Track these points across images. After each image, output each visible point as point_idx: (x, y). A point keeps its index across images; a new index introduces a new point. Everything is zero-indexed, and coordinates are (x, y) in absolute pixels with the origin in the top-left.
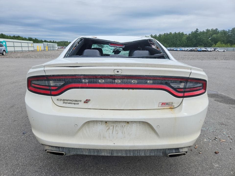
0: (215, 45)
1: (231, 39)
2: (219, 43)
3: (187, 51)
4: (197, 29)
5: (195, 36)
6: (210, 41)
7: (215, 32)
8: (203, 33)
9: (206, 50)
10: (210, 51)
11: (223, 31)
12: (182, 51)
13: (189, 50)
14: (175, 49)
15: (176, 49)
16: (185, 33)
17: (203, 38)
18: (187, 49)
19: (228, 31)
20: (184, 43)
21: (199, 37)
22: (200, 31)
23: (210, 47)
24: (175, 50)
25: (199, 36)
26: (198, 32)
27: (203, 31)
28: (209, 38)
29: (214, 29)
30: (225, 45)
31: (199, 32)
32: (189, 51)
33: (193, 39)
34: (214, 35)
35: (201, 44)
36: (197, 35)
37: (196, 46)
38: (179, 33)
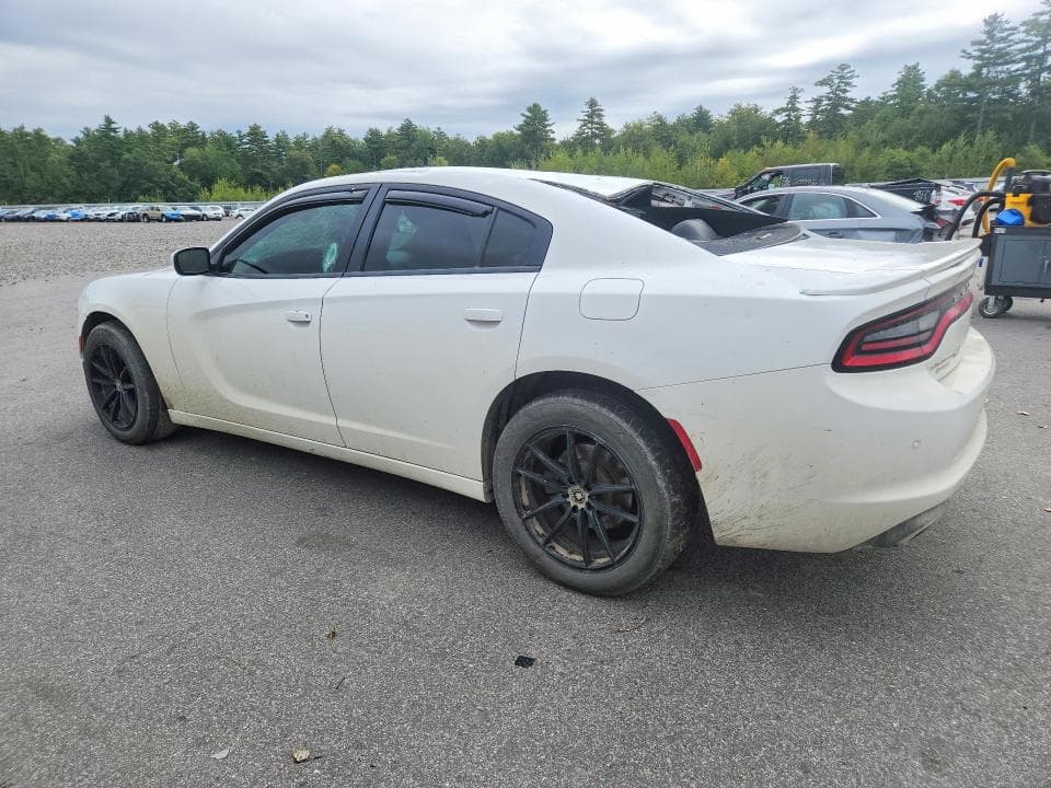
0: (210, 190)
1: (256, 170)
2: (221, 186)
3: (114, 221)
4: (109, 121)
5: (109, 151)
6: (181, 175)
7: (189, 136)
8: (141, 137)
9: (198, 216)
10: (213, 219)
11: (222, 134)
12: (86, 219)
13: (119, 216)
14: (42, 214)
15: (50, 213)
16: (51, 134)
17: (152, 162)
18: (109, 213)
19: (237, 135)
20: (65, 180)
21: (126, 156)
22: (126, 131)
23: (191, 200)
24: (45, 220)
25: (129, 151)
26: (114, 130)
27: (140, 130)
28: (172, 162)
29: (183, 123)
30: (246, 191)
31: (121, 134)
32: (121, 221)
33: (103, 165)
34: (192, 152)
35: (145, 186)
36: (114, 145)
37: (128, 196)
38: (20, 134)
